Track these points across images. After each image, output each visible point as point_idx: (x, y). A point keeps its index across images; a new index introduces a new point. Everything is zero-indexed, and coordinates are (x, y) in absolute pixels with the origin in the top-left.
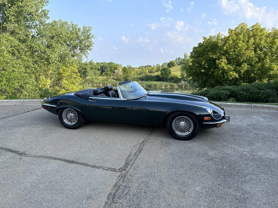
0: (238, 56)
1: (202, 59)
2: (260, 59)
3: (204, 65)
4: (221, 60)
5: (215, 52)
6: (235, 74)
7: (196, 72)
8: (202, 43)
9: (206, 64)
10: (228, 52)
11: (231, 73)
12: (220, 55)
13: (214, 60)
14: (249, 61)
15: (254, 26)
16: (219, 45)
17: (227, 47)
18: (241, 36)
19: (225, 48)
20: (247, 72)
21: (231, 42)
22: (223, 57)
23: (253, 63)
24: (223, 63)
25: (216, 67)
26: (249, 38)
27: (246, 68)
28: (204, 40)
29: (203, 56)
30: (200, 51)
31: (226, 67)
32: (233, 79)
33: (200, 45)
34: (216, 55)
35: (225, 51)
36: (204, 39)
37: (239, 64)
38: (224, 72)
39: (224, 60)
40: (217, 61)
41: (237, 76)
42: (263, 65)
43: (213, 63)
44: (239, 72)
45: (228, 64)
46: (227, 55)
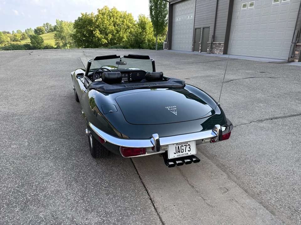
0: (105, 29)
1: (84, 30)
2: (118, 32)
3: (86, 34)
4: (96, 31)
5: (91, 26)
6: (105, 40)
7: (79, 39)
8: (81, 17)
9: (87, 34)
10: (99, 26)
11: (103, 39)
12: (95, 28)
13: (92, 31)
14: (112, 32)
15: (112, 9)
16: (93, 21)
17: (98, 23)
18: (105, 16)
19: (97, 23)
20: (111, 39)
21: (100, 20)
22: (97, 29)
23: (114, 34)
24: (97, 33)
25: (94, 36)
26: (110, 18)
27: (111, 37)
28: (82, 16)
29: (84, 28)
30: (81, 24)
31: (99, 36)
32: (105, 44)
33: (80, 19)
34: (92, 27)
35: (98, 25)
36: (82, 14)
37: (107, 35)
38: (99, 40)
39: (98, 32)
40: (94, 32)
41: (107, 42)
42: (119, 35)
43: (91, 33)
44: (107, 39)
45: (101, 34)
46: (99, 28)
